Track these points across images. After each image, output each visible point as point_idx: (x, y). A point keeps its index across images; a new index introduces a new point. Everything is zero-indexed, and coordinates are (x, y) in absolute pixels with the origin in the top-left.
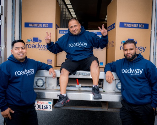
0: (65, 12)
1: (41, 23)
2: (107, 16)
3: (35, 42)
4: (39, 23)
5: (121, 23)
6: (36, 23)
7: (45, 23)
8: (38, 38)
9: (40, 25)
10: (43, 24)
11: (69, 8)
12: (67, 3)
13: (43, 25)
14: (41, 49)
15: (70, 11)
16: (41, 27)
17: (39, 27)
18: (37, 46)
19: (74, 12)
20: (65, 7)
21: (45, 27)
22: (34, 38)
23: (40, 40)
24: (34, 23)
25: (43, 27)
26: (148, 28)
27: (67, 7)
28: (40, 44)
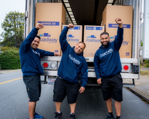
0: (67, 18)
1: (50, 22)
2: (102, 22)
3: (46, 37)
4: (49, 22)
5: (109, 24)
6: (46, 22)
7: (53, 22)
8: (48, 34)
9: (50, 24)
10: (52, 22)
11: (70, 14)
12: (68, 11)
13: (52, 24)
14: (50, 42)
15: (71, 17)
16: (50, 25)
17: (49, 25)
18: (47, 40)
19: (74, 18)
20: (67, 14)
21: (53, 25)
22: (44, 34)
23: (49, 35)
24: (45, 22)
25: (52, 25)
26: (130, 28)
27: (68, 14)
28: (49, 38)
